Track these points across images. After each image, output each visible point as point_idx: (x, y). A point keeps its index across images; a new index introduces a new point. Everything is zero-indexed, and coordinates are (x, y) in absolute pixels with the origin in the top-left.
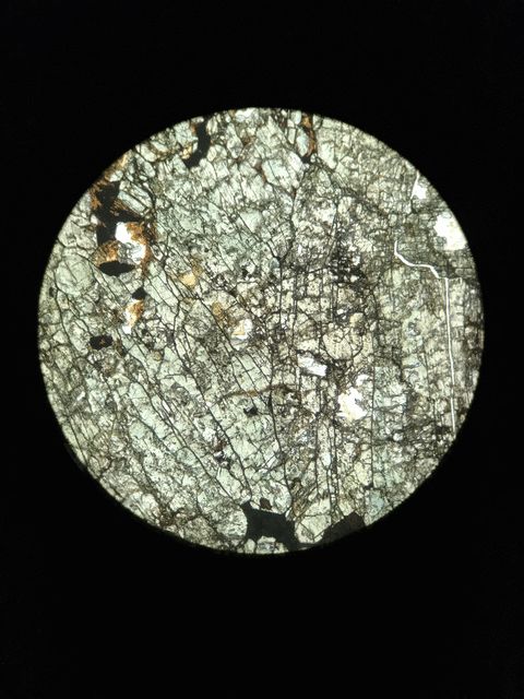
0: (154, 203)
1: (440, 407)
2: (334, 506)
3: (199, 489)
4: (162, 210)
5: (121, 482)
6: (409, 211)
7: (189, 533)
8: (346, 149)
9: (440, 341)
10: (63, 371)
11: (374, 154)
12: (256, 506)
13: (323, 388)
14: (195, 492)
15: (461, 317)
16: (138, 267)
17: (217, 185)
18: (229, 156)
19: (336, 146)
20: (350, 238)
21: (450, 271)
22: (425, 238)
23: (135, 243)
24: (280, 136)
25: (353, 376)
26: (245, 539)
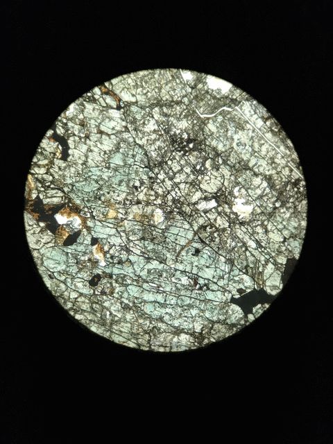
0: (63, 192)
1: (286, 172)
2: (275, 264)
3: (203, 311)
4: (70, 192)
5: (162, 340)
6: (190, 90)
7: (215, 337)
8: (134, 86)
9: (259, 140)
10: (89, 310)
11: (150, 77)
12: (237, 296)
13: (221, 212)
14: (202, 314)
15: (259, 119)
16: (82, 229)
17: (87, 157)
18: (80, 138)
19: (128, 89)
20: (173, 127)
21: (235, 102)
22: (209, 97)
23: (71, 219)
24: (97, 107)
25: (231, 193)
26: (246, 316)
